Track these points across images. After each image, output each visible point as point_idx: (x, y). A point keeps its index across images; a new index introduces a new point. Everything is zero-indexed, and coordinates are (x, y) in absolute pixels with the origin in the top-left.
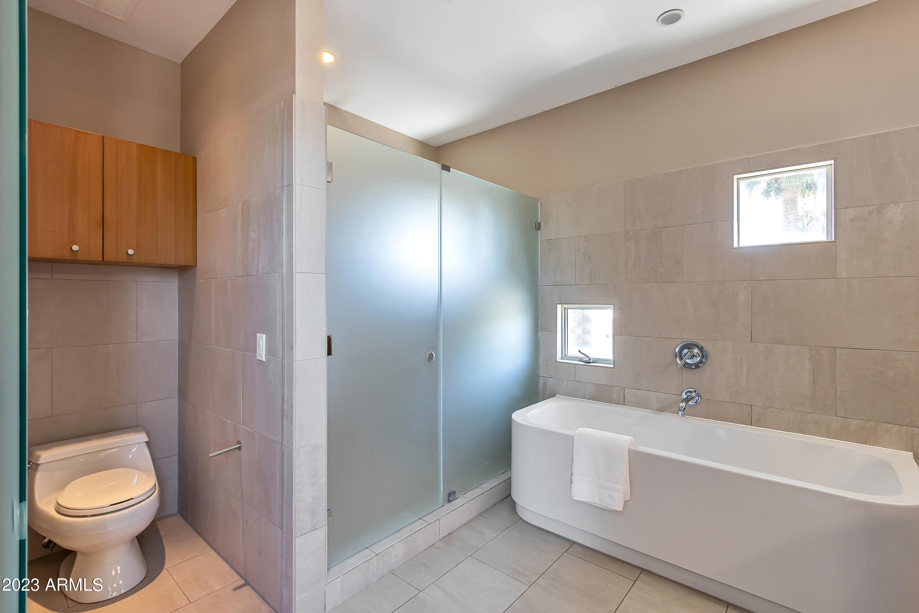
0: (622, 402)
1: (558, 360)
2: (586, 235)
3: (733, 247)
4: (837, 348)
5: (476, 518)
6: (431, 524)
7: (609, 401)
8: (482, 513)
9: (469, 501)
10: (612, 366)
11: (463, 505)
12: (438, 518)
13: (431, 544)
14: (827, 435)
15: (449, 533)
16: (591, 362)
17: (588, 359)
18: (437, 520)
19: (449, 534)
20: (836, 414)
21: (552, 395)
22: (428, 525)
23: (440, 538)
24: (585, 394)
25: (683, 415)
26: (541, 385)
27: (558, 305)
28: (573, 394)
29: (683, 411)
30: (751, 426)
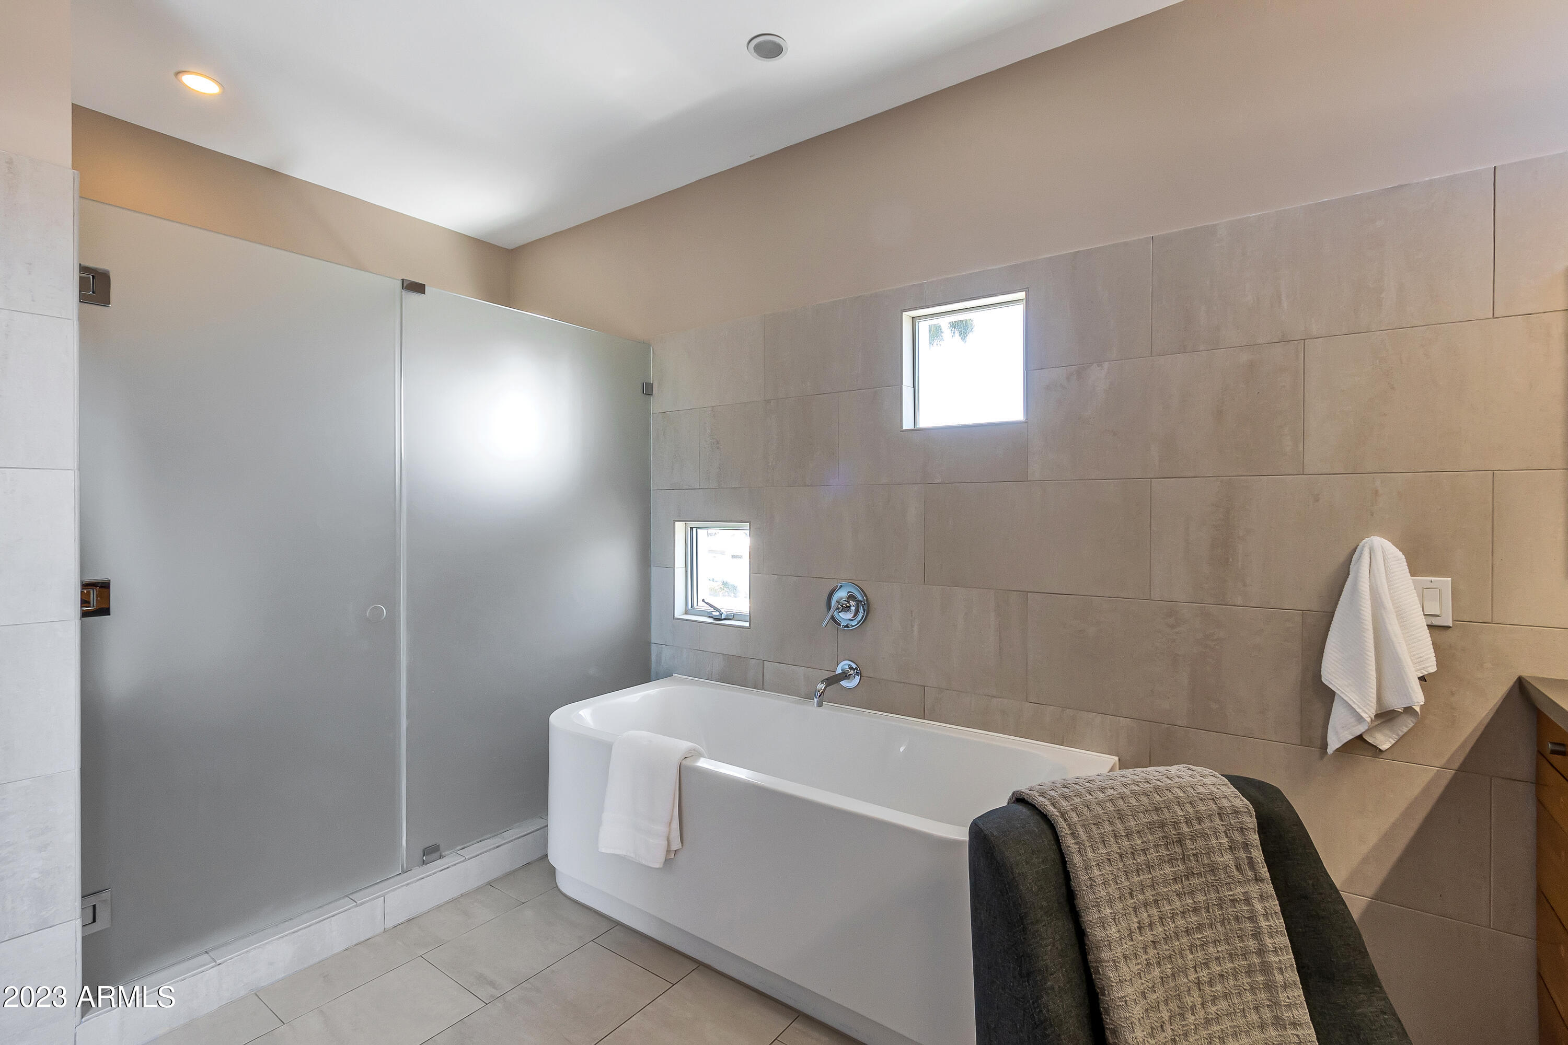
0: (759, 685)
1: (676, 616)
2: (713, 405)
3: (902, 428)
4: (1028, 592)
5: (478, 890)
6: (362, 904)
7: (743, 683)
8: (496, 880)
9: (463, 861)
10: (747, 624)
11: (448, 868)
12: (382, 894)
13: (362, 939)
14: (1017, 732)
15: (411, 917)
16: (723, 618)
17: (718, 613)
18: (378, 897)
19: (409, 920)
20: (1027, 697)
21: (668, 674)
22: (356, 906)
23: (385, 929)
24: (712, 672)
25: (820, 705)
26: (653, 657)
27: (677, 523)
28: (696, 672)
29: (819, 696)
30: (924, 719)
